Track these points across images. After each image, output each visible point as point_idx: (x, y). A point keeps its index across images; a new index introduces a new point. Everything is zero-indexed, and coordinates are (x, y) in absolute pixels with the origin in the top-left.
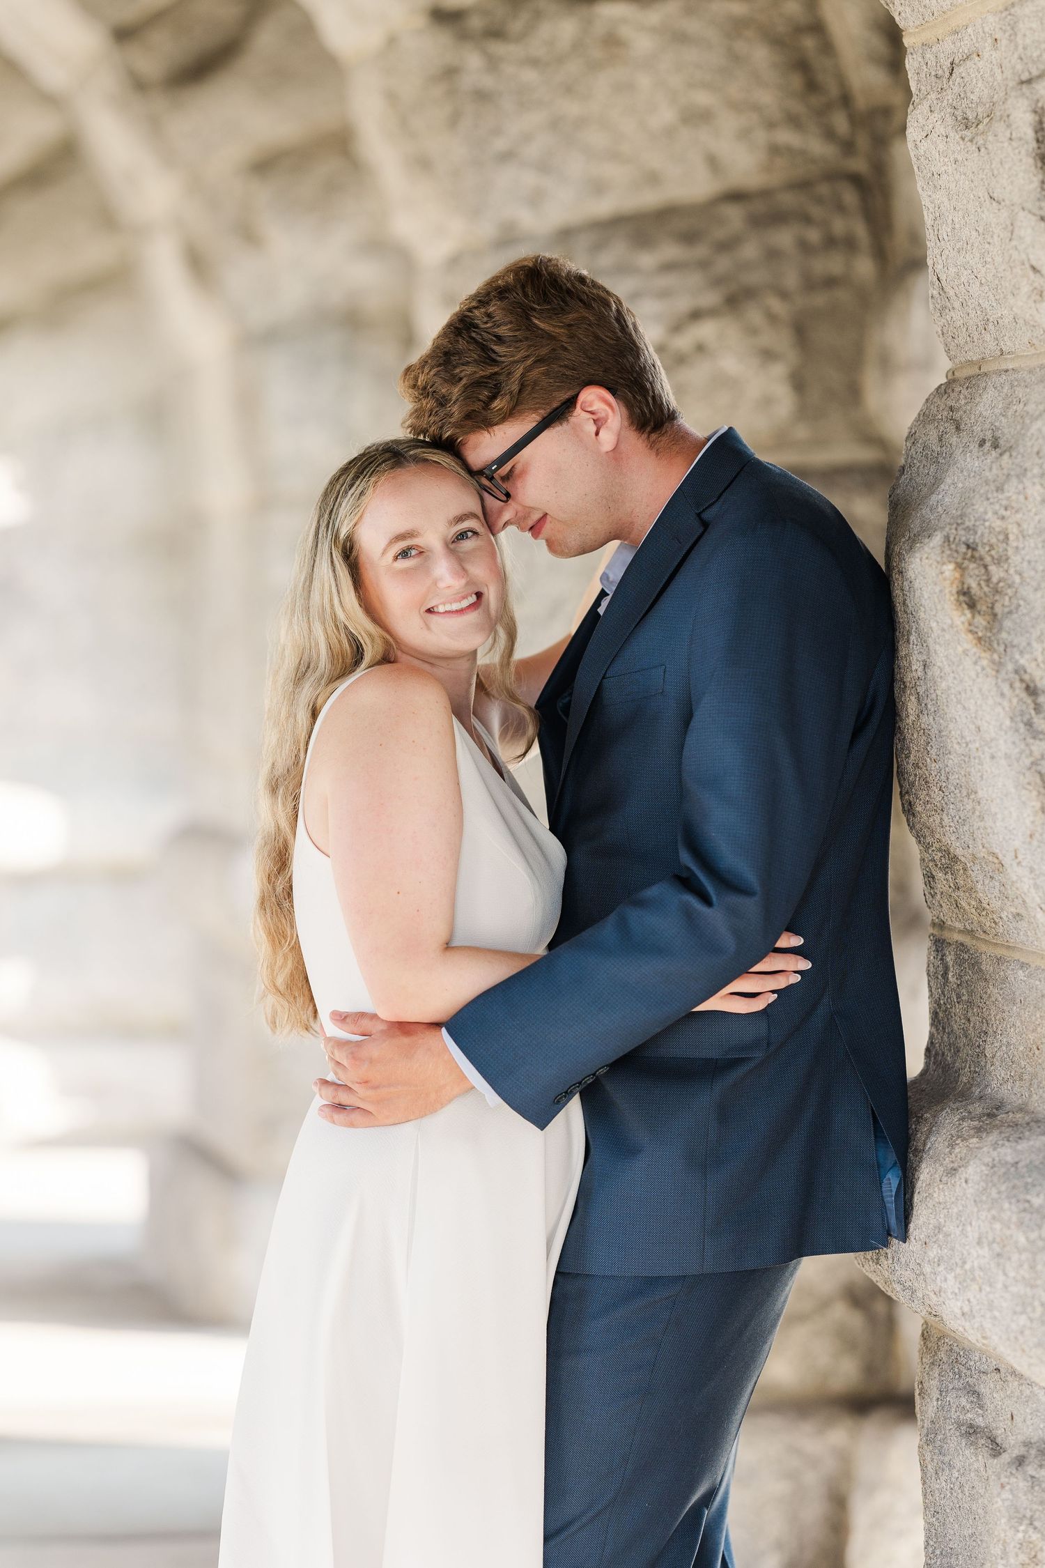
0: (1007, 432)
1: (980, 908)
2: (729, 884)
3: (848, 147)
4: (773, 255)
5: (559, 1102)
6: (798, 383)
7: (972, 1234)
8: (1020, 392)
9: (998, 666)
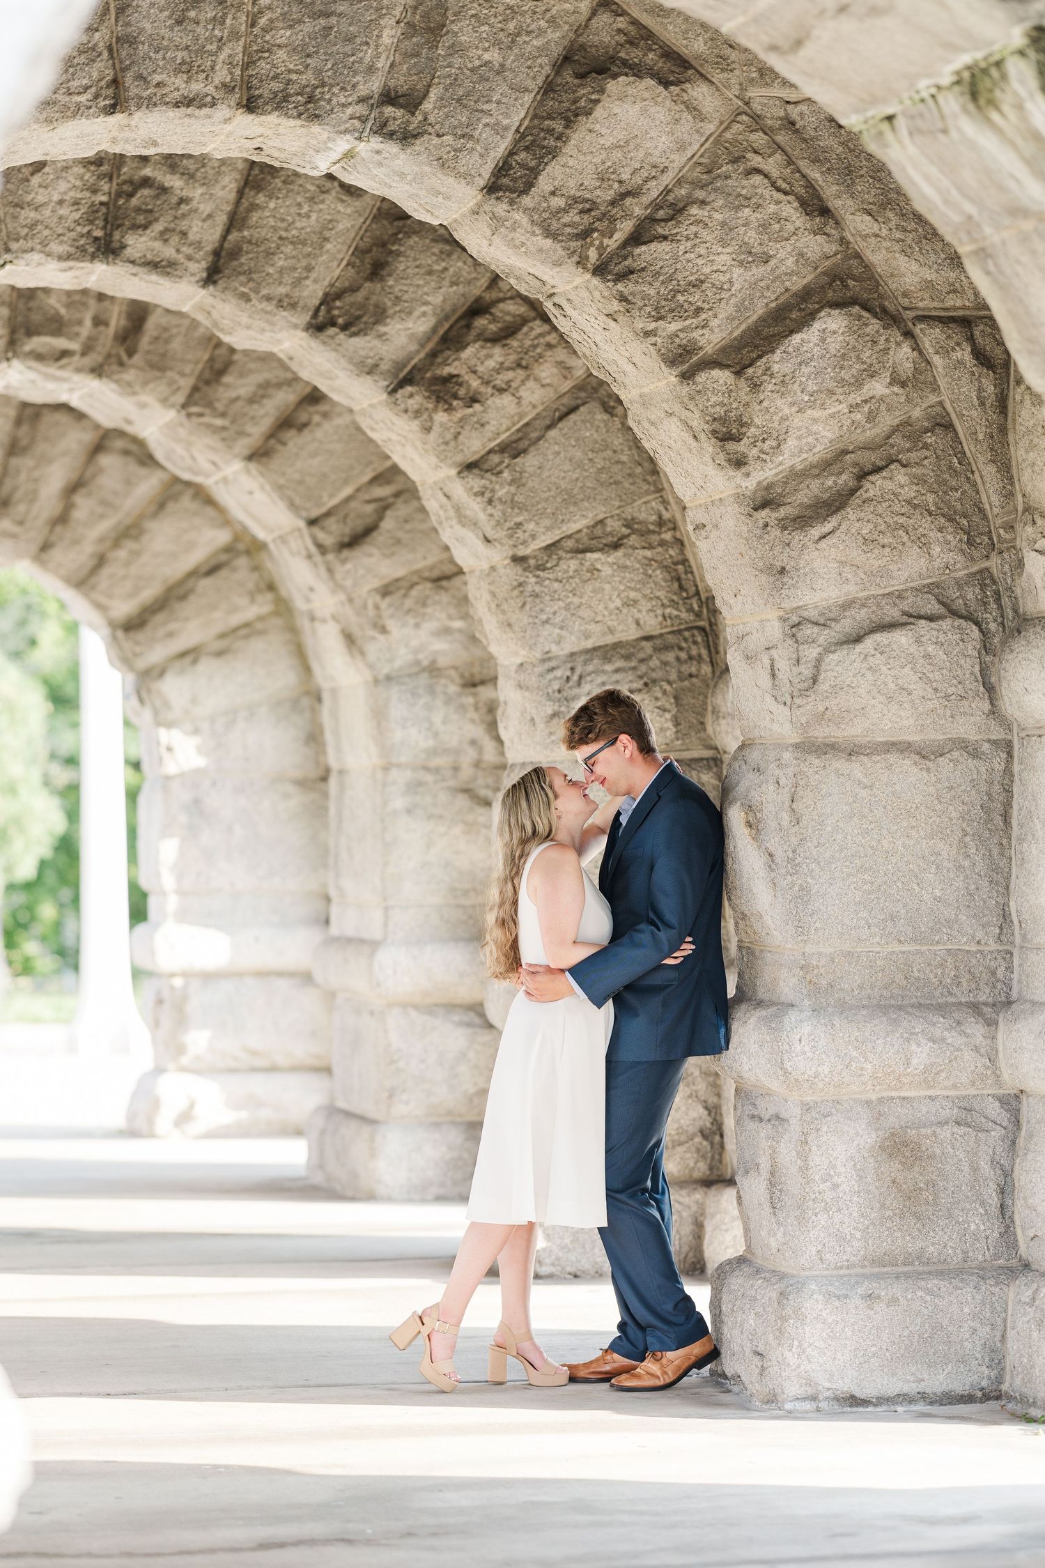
0: (763, 766)
1: (755, 933)
2: (668, 925)
3: (698, 615)
4: (665, 664)
5: (606, 1000)
6: (677, 724)
7: (752, 1041)
8: (767, 752)
9: (759, 847)
